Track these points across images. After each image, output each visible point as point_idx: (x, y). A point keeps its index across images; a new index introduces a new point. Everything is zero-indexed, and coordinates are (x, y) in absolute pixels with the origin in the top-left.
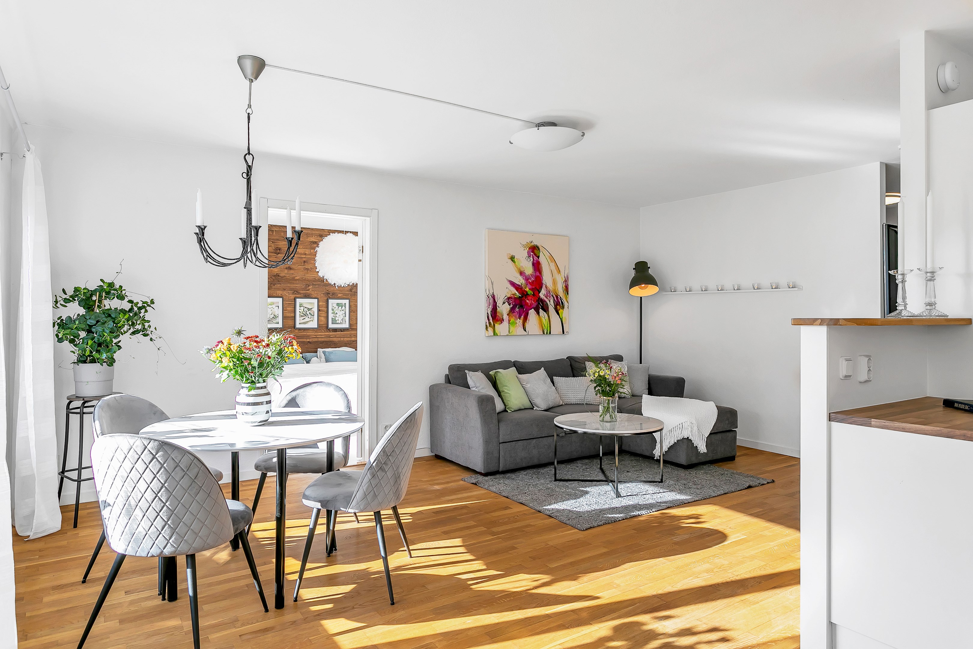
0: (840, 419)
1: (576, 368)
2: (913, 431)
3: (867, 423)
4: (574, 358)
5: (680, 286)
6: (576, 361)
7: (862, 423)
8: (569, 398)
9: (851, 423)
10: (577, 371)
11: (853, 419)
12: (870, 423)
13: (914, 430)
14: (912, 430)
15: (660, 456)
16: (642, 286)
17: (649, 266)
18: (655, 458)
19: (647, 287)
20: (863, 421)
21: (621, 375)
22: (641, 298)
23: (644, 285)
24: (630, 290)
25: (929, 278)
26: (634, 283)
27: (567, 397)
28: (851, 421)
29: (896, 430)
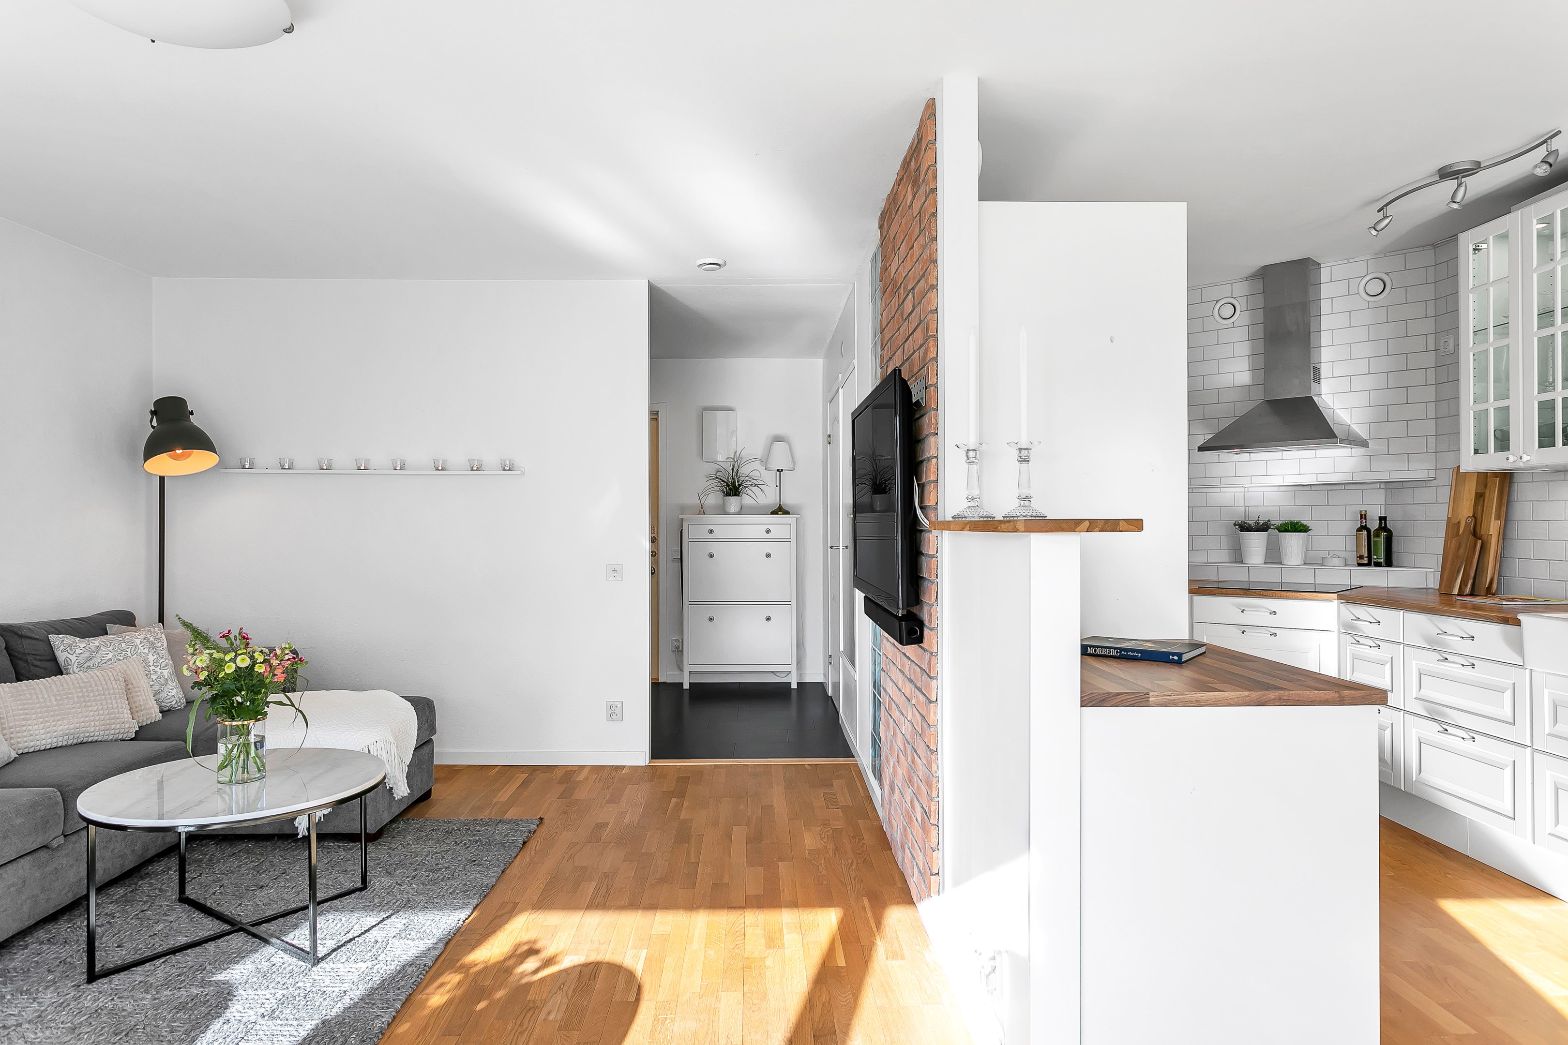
0: (1098, 700)
1: (24, 654)
2: (1212, 703)
3: (1143, 700)
4: (15, 630)
5: (265, 457)
6: (22, 637)
7: (1135, 702)
8: (31, 738)
9: (1117, 704)
10: (26, 661)
11: (1120, 696)
12: (1146, 699)
13: (1213, 700)
14: (1209, 702)
15: (309, 829)
16: (178, 451)
17: (190, 410)
18: (300, 836)
19: (189, 457)
20: (1136, 699)
21: (289, 662)
22: (162, 479)
23: (181, 451)
24: (145, 462)
25: (1024, 458)
26: (154, 448)
27: (25, 734)
28: (1116, 701)
29: (1186, 705)
